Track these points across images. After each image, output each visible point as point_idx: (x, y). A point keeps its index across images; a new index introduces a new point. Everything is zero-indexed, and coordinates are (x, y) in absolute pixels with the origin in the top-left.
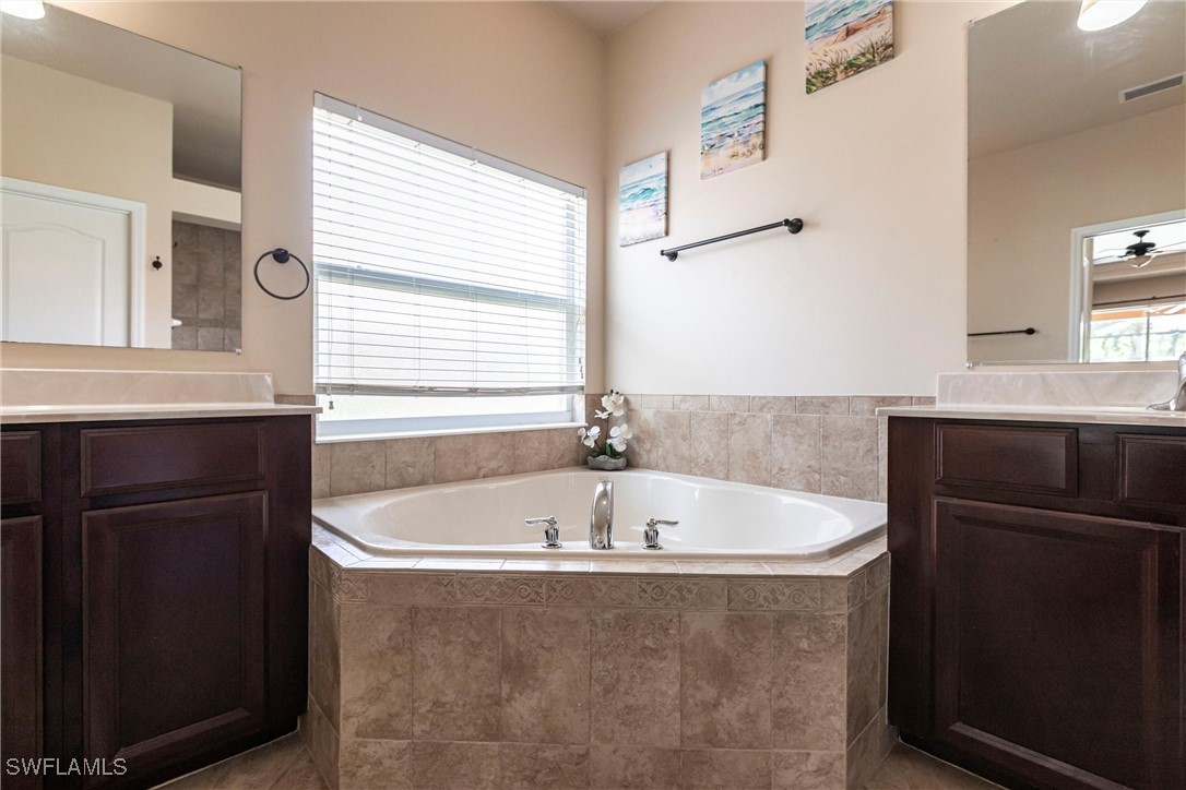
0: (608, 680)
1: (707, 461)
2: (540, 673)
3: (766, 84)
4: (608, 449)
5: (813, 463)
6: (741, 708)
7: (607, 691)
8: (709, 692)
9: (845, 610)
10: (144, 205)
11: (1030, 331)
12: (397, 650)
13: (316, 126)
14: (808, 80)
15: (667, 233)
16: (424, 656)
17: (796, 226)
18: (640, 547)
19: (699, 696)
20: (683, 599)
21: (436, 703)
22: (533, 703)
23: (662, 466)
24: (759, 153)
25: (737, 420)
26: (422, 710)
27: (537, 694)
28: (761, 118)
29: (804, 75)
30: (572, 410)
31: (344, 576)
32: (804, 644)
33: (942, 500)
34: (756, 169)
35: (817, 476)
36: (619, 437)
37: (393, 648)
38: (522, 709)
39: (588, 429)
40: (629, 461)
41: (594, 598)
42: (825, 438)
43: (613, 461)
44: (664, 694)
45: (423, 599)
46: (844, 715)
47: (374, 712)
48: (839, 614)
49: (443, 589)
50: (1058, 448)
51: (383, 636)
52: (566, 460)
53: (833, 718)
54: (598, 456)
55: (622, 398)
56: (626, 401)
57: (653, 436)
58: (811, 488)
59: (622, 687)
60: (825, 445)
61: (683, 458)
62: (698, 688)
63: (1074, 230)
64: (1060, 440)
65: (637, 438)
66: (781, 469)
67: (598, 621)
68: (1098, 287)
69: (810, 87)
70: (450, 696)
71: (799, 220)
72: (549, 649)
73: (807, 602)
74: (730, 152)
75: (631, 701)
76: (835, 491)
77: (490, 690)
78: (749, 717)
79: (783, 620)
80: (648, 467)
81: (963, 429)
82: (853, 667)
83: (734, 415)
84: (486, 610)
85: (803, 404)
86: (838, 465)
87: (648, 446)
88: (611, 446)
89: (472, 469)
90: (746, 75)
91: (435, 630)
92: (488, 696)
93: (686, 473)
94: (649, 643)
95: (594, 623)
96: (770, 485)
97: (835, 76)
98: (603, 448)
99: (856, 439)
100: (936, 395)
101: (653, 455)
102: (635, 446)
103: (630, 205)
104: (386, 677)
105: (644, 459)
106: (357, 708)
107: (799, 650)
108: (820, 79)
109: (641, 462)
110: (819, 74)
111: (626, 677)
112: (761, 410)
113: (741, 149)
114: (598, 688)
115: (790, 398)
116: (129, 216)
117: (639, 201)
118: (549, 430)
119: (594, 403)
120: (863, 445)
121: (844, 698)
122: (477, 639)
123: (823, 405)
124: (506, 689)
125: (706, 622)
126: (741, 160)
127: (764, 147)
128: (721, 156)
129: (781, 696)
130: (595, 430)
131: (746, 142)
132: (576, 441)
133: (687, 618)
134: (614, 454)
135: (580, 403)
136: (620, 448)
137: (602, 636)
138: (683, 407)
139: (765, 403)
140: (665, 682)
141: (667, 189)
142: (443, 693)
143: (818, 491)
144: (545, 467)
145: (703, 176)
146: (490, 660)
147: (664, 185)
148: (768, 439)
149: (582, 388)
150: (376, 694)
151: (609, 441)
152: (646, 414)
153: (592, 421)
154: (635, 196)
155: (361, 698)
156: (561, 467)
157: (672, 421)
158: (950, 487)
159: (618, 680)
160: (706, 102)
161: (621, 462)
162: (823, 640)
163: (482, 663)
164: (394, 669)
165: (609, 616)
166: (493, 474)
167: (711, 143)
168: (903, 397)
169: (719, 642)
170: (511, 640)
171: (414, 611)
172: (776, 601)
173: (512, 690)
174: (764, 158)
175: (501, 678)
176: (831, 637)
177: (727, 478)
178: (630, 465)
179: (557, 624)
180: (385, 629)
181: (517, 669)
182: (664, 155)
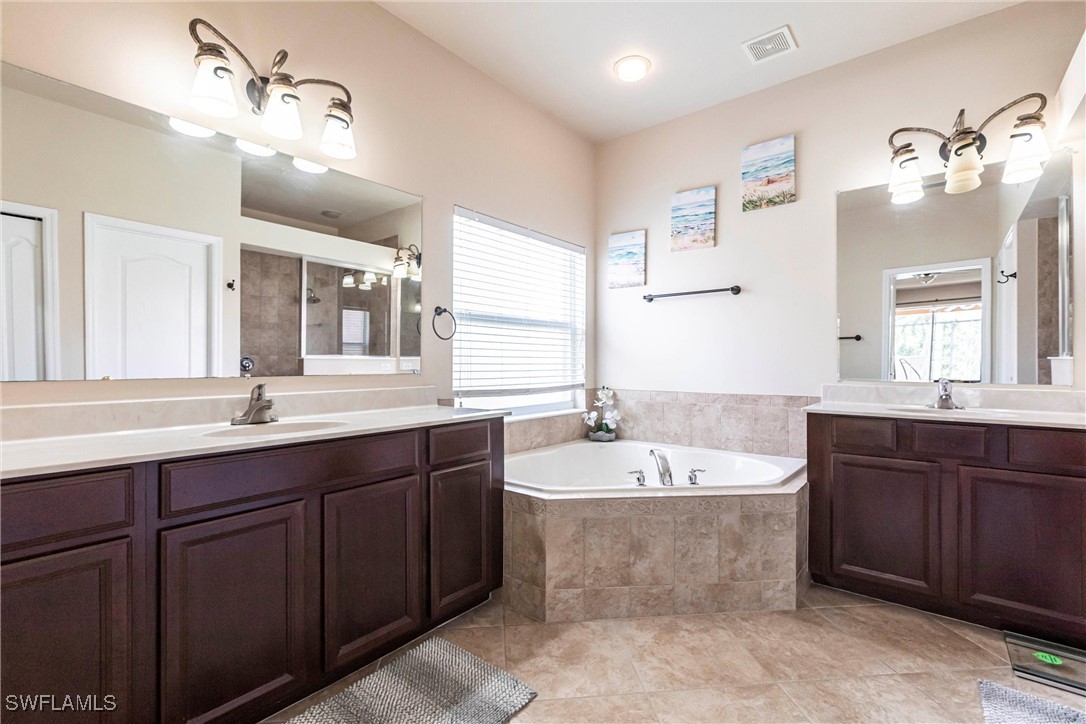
0: (683, 551)
1: (676, 434)
2: (650, 549)
3: (716, 200)
4: (604, 427)
5: (748, 435)
6: (747, 561)
7: (683, 556)
8: (732, 554)
9: (795, 509)
10: (221, 239)
11: (858, 338)
12: (576, 541)
13: (456, 226)
14: (744, 204)
15: (645, 284)
16: (590, 544)
17: (736, 290)
18: (687, 483)
19: (727, 556)
20: (719, 507)
21: (597, 568)
22: (646, 565)
23: (642, 438)
24: (712, 242)
25: (697, 408)
26: (589, 572)
27: (648, 560)
28: (713, 221)
29: (741, 201)
30: (574, 400)
31: (548, 503)
32: (776, 528)
33: (836, 454)
34: (708, 250)
35: (751, 443)
36: (611, 419)
37: (574, 540)
38: (640, 569)
39: (589, 413)
40: (617, 435)
41: (676, 509)
42: (756, 420)
43: (608, 435)
44: (710, 556)
45: (589, 513)
46: (795, 561)
47: (564, 575)
48: (792, 511)
49: (599, 508)
50: (888, 430)
51: (569, 534)
52: (575, 435)
53: (790, 563)
54: (596, 432)
55: (612, 393)
56: (614, 394)
57: (635, 418)
58: (747, 450)
59: (690, 554)
60: (756, 424)
61: (659, 432)
62: (727, 552)
63: (885, 271)
64: (889, 425)
65: (623, 420)
66: (727, 439)
67: (678, 521)
68: (899, 292)
69: (745, 208)
70: (603, 564)
71: (738, 287)
72: (655, 537)
73: (778, 506)
74: (692, 238)
75: (694, 560)
76: (762, 452)
77: (624, 560)
78: (751, 565)
79: (767, 516)
80: (632, 438)
81: (845, 420)
82: (798, 538)
83: (694, 405)
84: (622, 518)
85: (742, 399)
86: (764, 436)
87: (631, 424)
88: (606, 425)
89: (528, 444)
90: (703, 192)
91: (596, 530)
92: (624, 563)
93: (660, 442)
94: (703, 531)
95: (675, 522)
96: (719, 448)
97: (761, 205)
98: (600, 426)
99: (775, 420)
100: (821, 395)
101: (635, 431)
102: (622, 425)
103: (617, 261)
104: (570, 556)
105: (628, 433)
106: (554, 574)
107: (774, 531)
108: (751, 205)
109: (626, 435)
110: (751, 202)
111: (692, 549)
112: (714, 402)
113: (700, 238)
114: (679, 555)
115: (733, 395)
116: (209, 248)
117: (624, 260)
118: (567, 415)
119: (592, 395)
120: (779, 424)
121: (794, 553)
122: (617, 533)
123: (754, 400)
124: (632, 559)
125: (731, 519)
126: (699, 244)
127: (715, 238)
128: (687, 240)
129: (765, 553)
130: (594, 415)
131: (703, 234)
132: (580, 421)
133: (721, 517)
134: (609, 431)
135: (581, 396)
136: (612, 426)
137: (680, 528)
138: (659, 399)
139: (716, 398)
140: (712, 549)
141: (646, 254)
142: (601, 563)
143: (752, 452)
144: (565, 441)
145: (672, 250)
146: (624, 544)
147: (643, 251)
148: (719, 420)
149: (583, 385)
150: (566, 565)
151: (604, 422)
152: (630, 403)
153: (591, 407)
154: (621, 256)
155: (558, 568)
156: (574, 439)
157: (649, 407)
158: (839, 448)
159: (688, 551)
160: (674, 203)
161: (613, 435)
162: (785, 525)
163: (620, 546)
164: (574, 551)
165: (684, 518)
166: (538, 446)
167: (679, 230)
168: (801, 397)
169: (737, 529)
170: (635, 531)
171: (585, 520)
172: (763, 507)
173: (635, 559)
174: (715, 245)
175: (629, 553)
176: (789, 523)
177: (690, 445)
178: (618, 438)
179: (658, 523)
180: (570, 530)
181: (638, 548)
182: (643, 232)
